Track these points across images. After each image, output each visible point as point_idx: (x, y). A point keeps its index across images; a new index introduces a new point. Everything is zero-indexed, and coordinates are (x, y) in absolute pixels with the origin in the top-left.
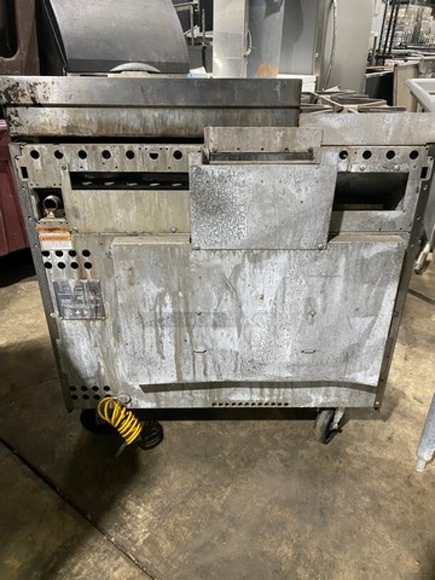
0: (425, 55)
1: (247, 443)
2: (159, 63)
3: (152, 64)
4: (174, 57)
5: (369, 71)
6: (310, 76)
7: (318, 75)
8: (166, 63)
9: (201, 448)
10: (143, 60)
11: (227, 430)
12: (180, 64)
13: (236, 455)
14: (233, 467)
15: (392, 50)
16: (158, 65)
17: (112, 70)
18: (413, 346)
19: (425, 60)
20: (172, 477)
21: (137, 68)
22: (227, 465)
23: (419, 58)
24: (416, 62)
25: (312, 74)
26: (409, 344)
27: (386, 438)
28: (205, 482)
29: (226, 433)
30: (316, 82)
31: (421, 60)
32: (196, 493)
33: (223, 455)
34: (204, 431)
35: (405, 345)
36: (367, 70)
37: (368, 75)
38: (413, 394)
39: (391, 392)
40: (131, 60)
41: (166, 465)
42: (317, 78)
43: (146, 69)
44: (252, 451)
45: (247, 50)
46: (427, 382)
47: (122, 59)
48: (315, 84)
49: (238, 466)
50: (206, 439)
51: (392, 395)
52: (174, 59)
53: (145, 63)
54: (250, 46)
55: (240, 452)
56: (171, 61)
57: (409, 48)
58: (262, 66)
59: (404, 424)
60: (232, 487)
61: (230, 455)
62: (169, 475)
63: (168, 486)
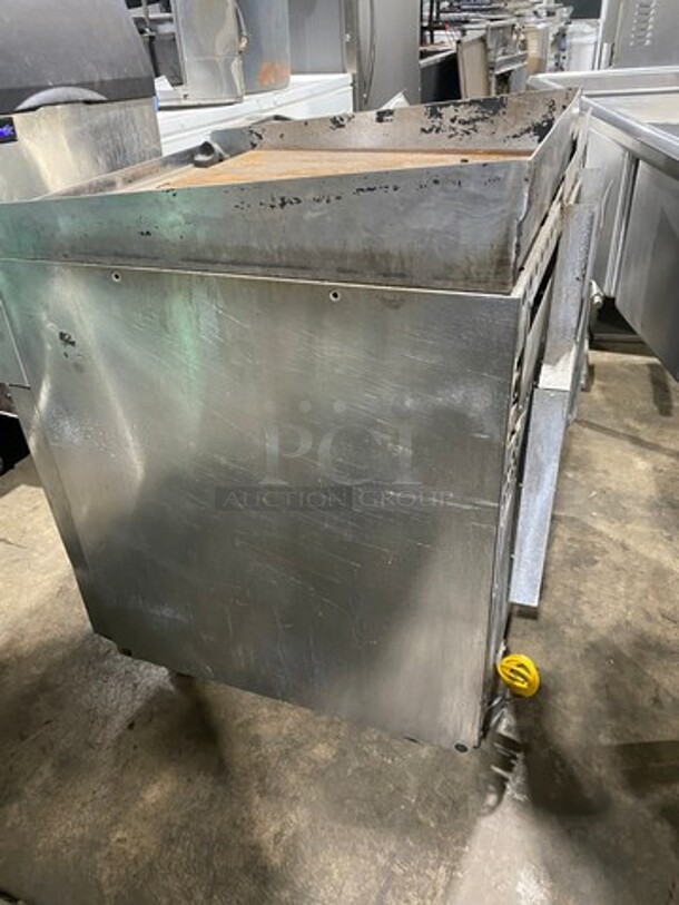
0: (492, 20)
1: (438, 770)
2: (102, 82)
3: (90, 86)
4: (126, 70)
5: (424, 55)
6: (342, 76)
7: (355, 71)
8: (114, 81)
9: (365, 800)
10: (74, 82)
11: (396, 752)
12: (139, 79)
13: (429, 799)
14: (432, 825)
15: (442, 15)
16: (100, 87)
17: (21, 107)
18: (628, 523)
19: (493, 29)
20: (335, 876)
21: (65, 98)
22: (419, 823)
23: (484, 26)
24: (482, 33)
25: (344, 72)
26: (619, 520)
27: (652, 702)
28: (399, 871)
29: (396, 759)
30: (352, 85)
31: (487, 29)
32: (389, 894)
33: (407, 803)
34: (357, 764)
35: (613, 522)
36: (421, 52)
37: (423, 62)
38: (659, 609)
39: (625, 614)
40: (50, 84)
41: (316, 853)
42: (354, 76)
43: (81, 99)
44: (454, 782)
45: (240, 41)
46: (670, 582)
47: (33, 84)
48: (351, 88)
49: (440, 820)
50: (367, 780)
51: (629, 618)
52: (127, 72)
53: (77, 85)
54: (244, 33)
55: (433, 790)
56: (123, 77)
57: (465, 10)
58: (265, 66)
59: (666, 668)
60: (445, 866)
61: (418, 799)
62: (330, 873)
63: (336, 896)
